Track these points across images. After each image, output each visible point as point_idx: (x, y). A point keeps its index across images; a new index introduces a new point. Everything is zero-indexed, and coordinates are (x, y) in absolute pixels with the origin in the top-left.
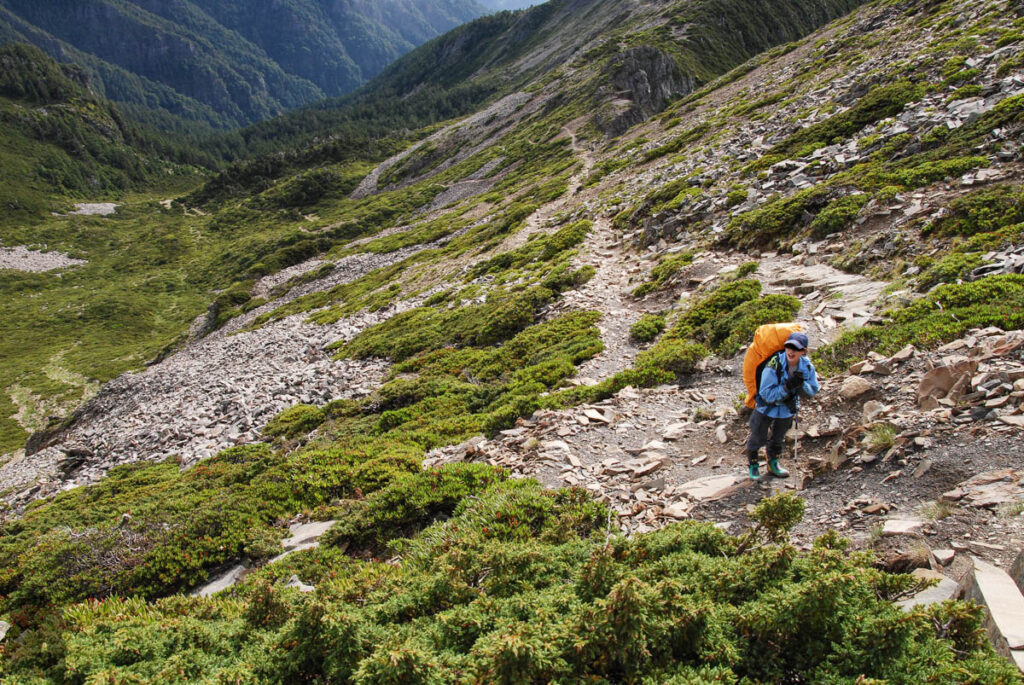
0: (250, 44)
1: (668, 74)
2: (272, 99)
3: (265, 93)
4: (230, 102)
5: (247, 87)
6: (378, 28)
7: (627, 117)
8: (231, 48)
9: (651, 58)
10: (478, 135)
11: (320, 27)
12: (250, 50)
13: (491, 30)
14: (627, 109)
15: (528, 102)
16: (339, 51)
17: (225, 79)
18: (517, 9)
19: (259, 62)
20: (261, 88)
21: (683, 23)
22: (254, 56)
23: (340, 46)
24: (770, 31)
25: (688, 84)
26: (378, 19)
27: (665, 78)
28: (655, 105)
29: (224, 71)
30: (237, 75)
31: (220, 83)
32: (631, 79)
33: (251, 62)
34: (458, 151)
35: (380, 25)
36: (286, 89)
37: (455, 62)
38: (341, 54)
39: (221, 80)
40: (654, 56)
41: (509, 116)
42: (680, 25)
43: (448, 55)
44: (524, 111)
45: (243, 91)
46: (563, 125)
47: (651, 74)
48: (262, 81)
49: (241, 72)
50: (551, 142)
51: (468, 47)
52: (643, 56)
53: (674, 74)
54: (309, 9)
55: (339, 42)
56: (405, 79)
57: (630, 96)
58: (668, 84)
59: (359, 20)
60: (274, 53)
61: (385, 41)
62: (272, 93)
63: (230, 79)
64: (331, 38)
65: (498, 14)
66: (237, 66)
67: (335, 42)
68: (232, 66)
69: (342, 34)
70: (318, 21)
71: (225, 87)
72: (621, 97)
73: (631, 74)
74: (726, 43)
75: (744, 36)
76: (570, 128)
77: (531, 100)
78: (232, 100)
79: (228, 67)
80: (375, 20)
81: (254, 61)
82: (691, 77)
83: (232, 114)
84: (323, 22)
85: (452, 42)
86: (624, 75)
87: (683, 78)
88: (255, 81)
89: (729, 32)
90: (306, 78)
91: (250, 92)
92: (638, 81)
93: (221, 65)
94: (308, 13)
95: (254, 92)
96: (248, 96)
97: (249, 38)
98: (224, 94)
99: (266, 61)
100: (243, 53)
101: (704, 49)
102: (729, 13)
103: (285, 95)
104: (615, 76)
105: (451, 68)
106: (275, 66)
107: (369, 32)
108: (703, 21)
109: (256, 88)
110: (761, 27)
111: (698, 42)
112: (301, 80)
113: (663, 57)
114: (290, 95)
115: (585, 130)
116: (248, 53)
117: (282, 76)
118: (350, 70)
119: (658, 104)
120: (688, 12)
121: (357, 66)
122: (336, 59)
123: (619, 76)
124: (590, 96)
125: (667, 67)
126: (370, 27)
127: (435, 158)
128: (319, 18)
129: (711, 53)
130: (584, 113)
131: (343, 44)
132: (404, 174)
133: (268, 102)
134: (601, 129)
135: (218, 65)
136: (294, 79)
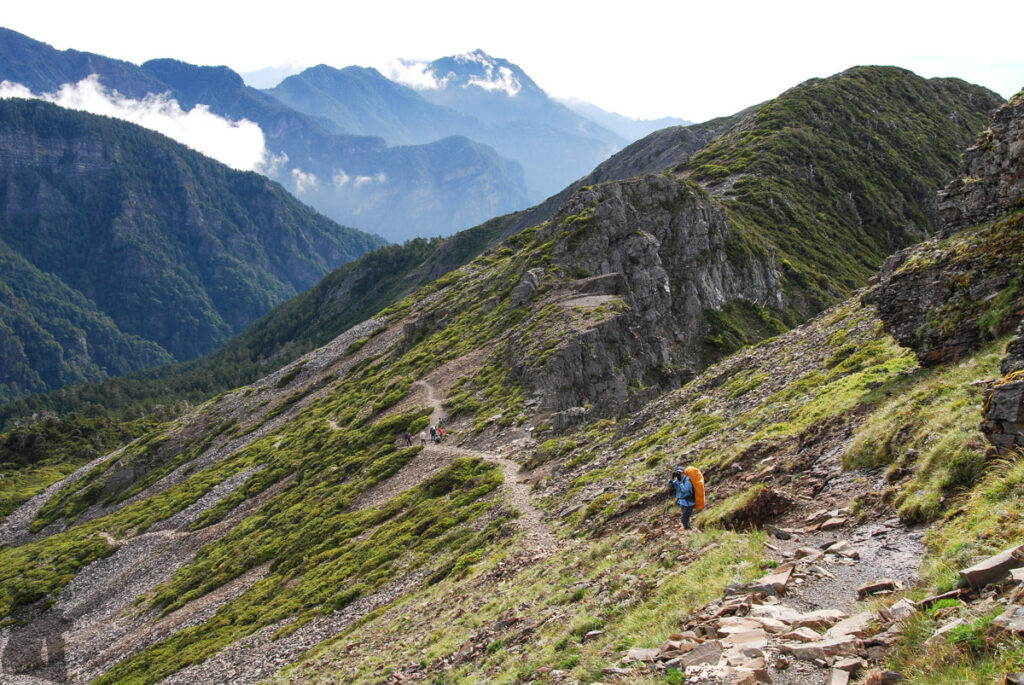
0: (75, 293)
1: (715, 248)
2: (95, 367)
3: (86, 359)
4: (27, 369)
5: (56, 349)
6: (261, 276)
7: (611, 343)
8: (43, 297)
9: (666, 205)
10: (257, 410)
11: (178, 272)
12: (71, 299)
13: (395, 265)
14: (609, 316)
15: (373, 335)
16: (202, 304)
17: (24, 338)
18: (436, 236)
19: (83, 316)
20: (80, 351)
21: (723, 175)
22: (77, 309)
23: (205, 298)
24: (908, 199)
25: (766, 276)
26: (262, 265)
27: (705, 258)
28: (683, 327)
29: (22, 326)
30: (45, 332)
31: (14, 343)
32: (617, 254)
33: (72, 316)
34: (207, 446)
35: (264, 272)
36: (120, 353)
37: (340, 310)
38: (205, 308)
39: (17, 339)
40: (677, 202)
41: (329, 366)
42: (717, 179)
43: (332, 300)
44: (364, 354)
45: (51, 354)
46: (421, 376)
47: (671, 245)
48: (83, 341)
49: (51, 329)
50: (377, 423)
51: (361, 289)
52: (648, 200)
53: (729, 247)
54: (165, 249)
55: (204, 293)
56: (269, 335)
57: (616, 289)
58: (717, 274)
59: (235, 265)
60: (107, 305)
61: (268, 293)
62: (98, 358)
63: (30, 336)
64: (193, 287)
65: (407, 244)
66: (45, 319)
67: (198, 292)
68: (39, 321)
69: (207, 282)
70: (175, 264)
71: (22, 348)
72: (591, 289)
73: (615, 241)
74: (822, 215)
75: (858, 202)
76: (434, 383)
77: (381, 331)
78: (33, 366)
79: (33, 322)
80: (259, 267)
81: (75, 314)
82: (772, 262)
83: (29, 386)
84: (183, 267)
85: (338, 284)
86: (595, 242)
87: (754, 261)
88: (72, 340)
89: (825, 193)
90: (151, 340)
91: (61, 355)
92: (634, 261)
93: (19, 317)
94: (162, 253)
95: (67, 356)
96: (58, 360)
97: (74, 284)
98: (20, 357)
99: (93, 315)
100: (61, 303)
101: (778, 221)
102: (820, 157)
103: (119, 362)
104: (571, 248)
105: (334, 318)
106: (108, 322)
107: (248, 282)
108: (769, 170)
109: (71, 351)
110: (887, 189)
111: (766, 207)
112: (143, 341)
113: (700, 205)
114: (125, 362)
115: (476, 386)
116: (68, 304)
117: (114, 334)
118: (217, 330)
119: (693, 324)
120: (732, 156)
121: (228, 326)
122: (199, 315)
123: (583, 245)
124: (502, 298)
125: (711, 231)
126: (250, 274)
127: (160, 462)
128: (179, 262)
129: (793, 230)
130: (479, 343)
131: (210, 295)
132: (92, 497)
133: (88, 370)
134: (521, 379)
135: (14, 318)
136: (135, 340)
